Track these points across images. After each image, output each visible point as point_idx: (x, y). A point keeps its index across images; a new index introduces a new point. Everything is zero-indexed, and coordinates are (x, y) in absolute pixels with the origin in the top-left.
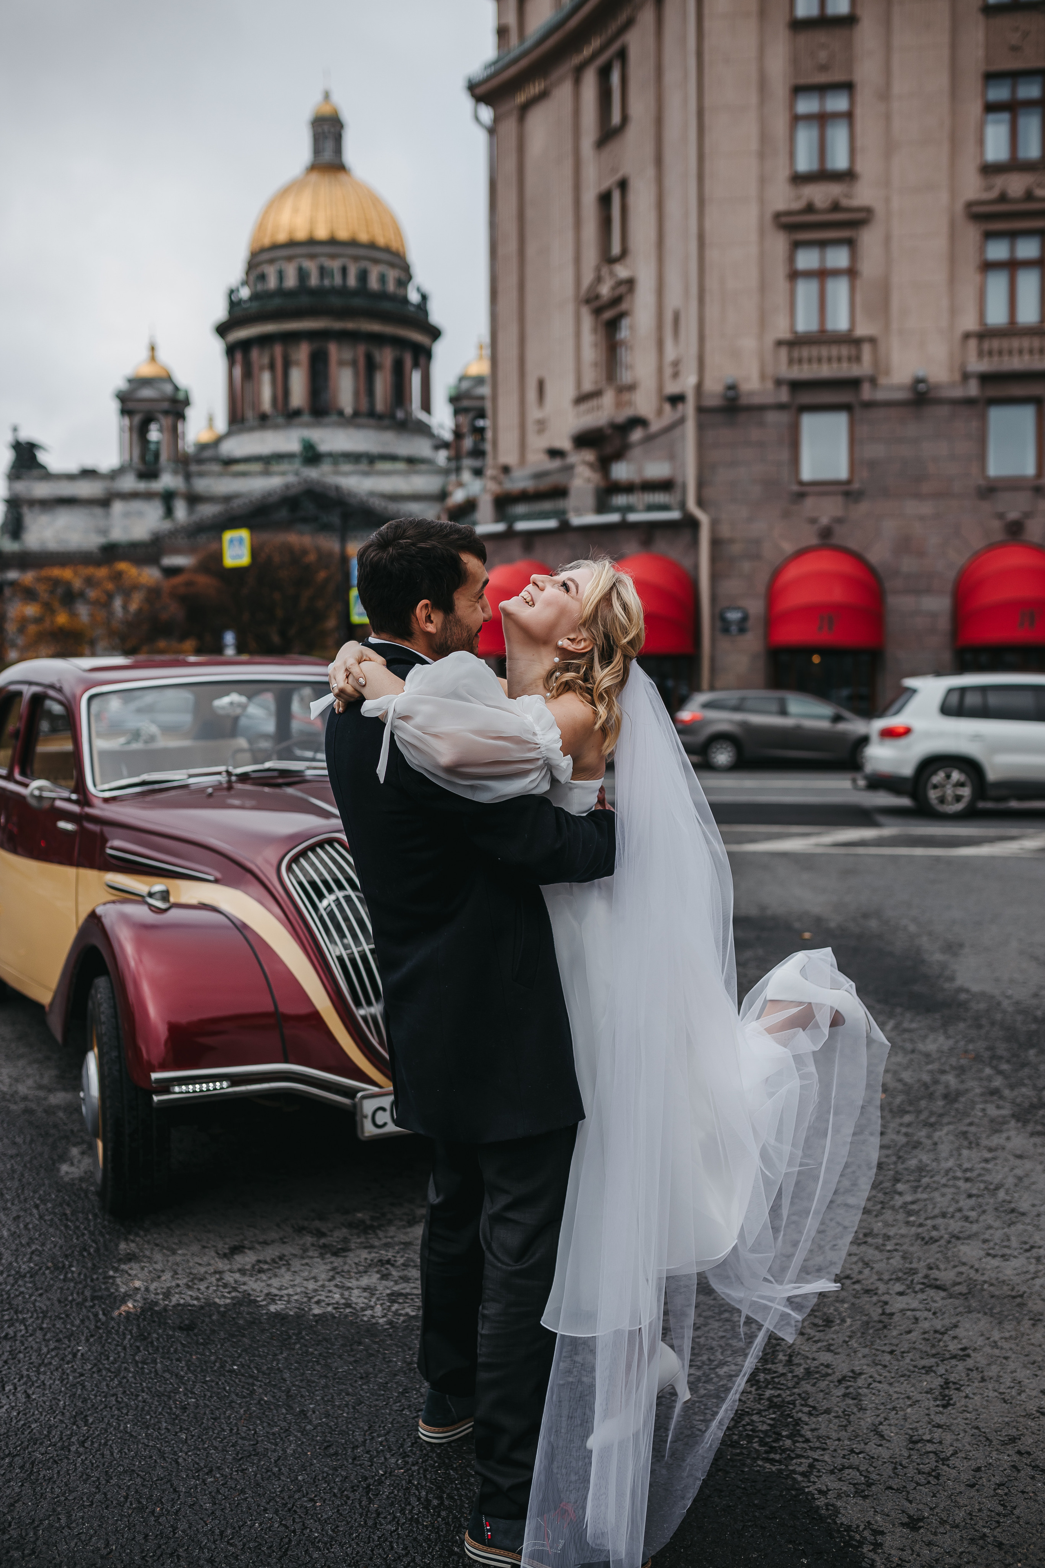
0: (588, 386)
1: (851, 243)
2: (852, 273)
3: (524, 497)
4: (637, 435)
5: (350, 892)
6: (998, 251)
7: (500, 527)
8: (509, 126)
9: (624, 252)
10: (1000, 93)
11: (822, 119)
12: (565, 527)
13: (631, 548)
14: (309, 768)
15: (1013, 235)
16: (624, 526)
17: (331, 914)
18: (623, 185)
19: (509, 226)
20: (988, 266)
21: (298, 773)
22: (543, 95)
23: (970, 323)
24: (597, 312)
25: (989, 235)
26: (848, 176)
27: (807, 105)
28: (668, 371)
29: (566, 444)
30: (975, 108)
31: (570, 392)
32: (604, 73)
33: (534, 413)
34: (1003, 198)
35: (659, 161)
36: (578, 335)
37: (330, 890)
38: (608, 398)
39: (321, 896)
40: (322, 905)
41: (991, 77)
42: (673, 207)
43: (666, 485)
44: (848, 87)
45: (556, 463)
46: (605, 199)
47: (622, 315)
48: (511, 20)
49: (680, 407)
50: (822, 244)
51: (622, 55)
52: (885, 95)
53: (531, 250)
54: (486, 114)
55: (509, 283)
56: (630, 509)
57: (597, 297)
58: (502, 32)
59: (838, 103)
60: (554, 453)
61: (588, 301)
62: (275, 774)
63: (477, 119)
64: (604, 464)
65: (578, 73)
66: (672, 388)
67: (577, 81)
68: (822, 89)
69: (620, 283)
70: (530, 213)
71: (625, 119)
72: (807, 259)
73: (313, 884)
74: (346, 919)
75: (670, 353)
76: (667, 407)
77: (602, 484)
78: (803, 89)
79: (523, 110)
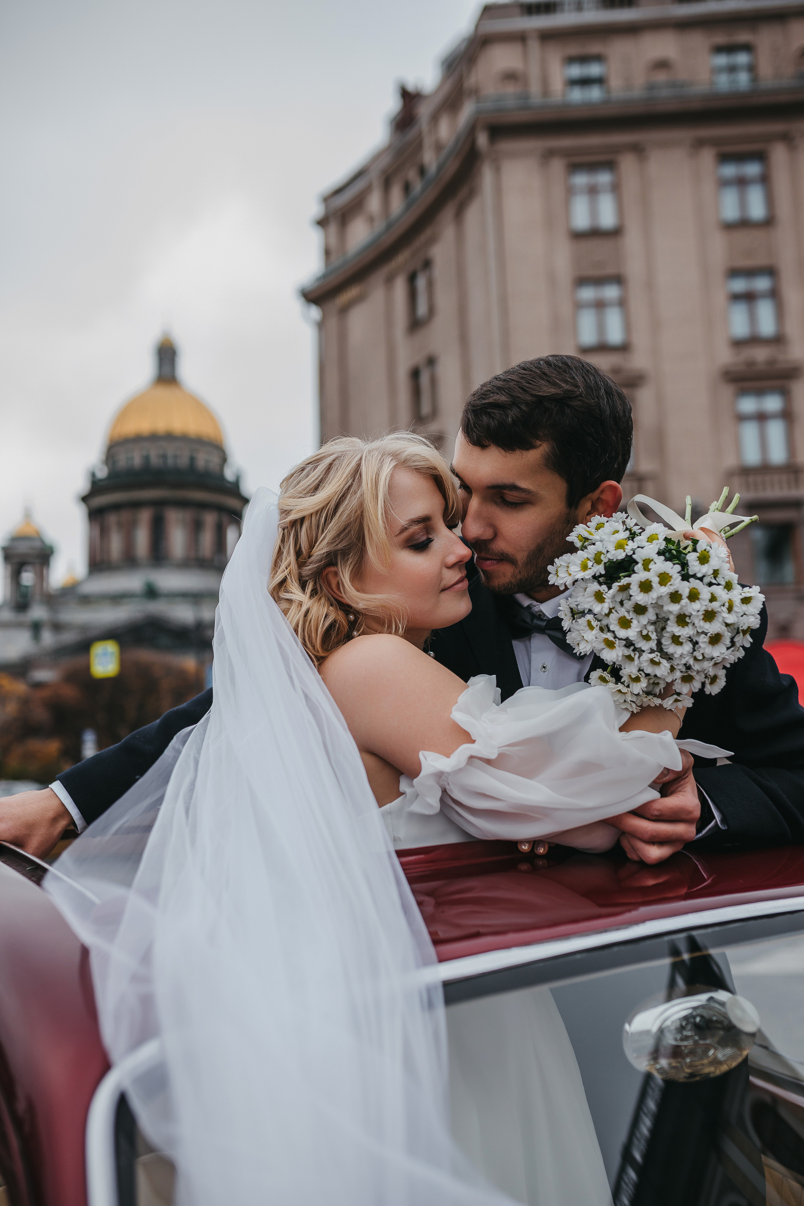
6: (748, 405)
8: (333, 323)
9: (435, 413)
10: (739, 285)
11: (600, 305)
15: (760, 392)
18: (431, 361)
19: (334, 398)
20: (741, 418)
22: (360, 299)
23: (730, 461)
25: (743, 392)
26: (624, 348)
27: (587, 294)
30: (720, 297)
32: (412, 279)
34: (751, 364)
35: (464, 339)
41: (734, 273)
42: (478, 374)
44: (618, 280)
46: (415, 374)
48: (335, 242)
51: (427, 264)
52: (650, 285)
54: (315, 312)
58: (327, 253)
59: (611, 292)
65: (390, 280)
67: (389, 288)
68: (599, 281)
71: (432, 311)
78: (582, 281)
79: (344, 310)
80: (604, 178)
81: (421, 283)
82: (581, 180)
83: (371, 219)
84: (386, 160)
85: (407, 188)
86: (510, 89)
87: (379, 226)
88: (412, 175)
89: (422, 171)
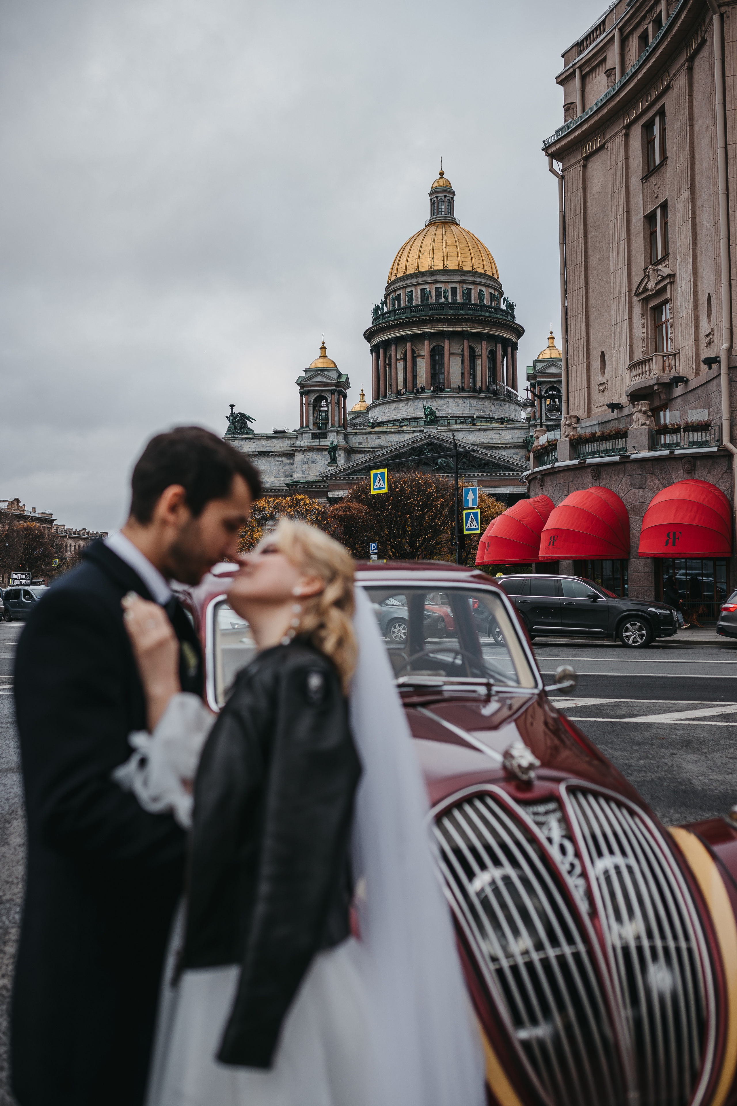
0: (639, 356)
3: (593, 438)
4: (679, 390)
5: (509, 870)
7: (576, 462)
9: (666, 255)
12: (626, 460)
13: (679, 475)
14: (445, 683)
16: (672, 458)
17: (485, 903)
18: (664, 206)
19: (577, 244)
21: (435, 690)
22: (601, 149)
24: (646, 300)
28: (704, 341)
29: (624, 400)
31: (626, 362)
33: (597, 378)
35: (693, 186)
36: (631, 318)
37: (483, 867)
38: (656, 364)
39: (471, 875)
40: (474, 888)
42: (705, 219)
43: (704, 427)
45: (616, 414)
46: (650, 218)
47: (666, 302)
48: (577, 98)
49: (714, 366)
51: (662, 113)
53: (593, 260)
55: (577, 284)
56: (677, 445)
57: (645, 290)
58: (568, 107)
60: (613, 406)
61: (637, 295)
62: (410, 689)
63: (552, 170)
64: (655, 412)
65: (628, 130)
66: (706, 353)
67: (627, 136)
69: (664, 278)
70: (592, 234)
71: (664, 158)
73: (457, 852)
74: (504, 906)
75: (705, 328)
76: (704, 367)
77: (654, 427)
79: (587, 160)
81: (657, 132)
85: (644, 38)
87: (615, 80)
89: (657, 22)
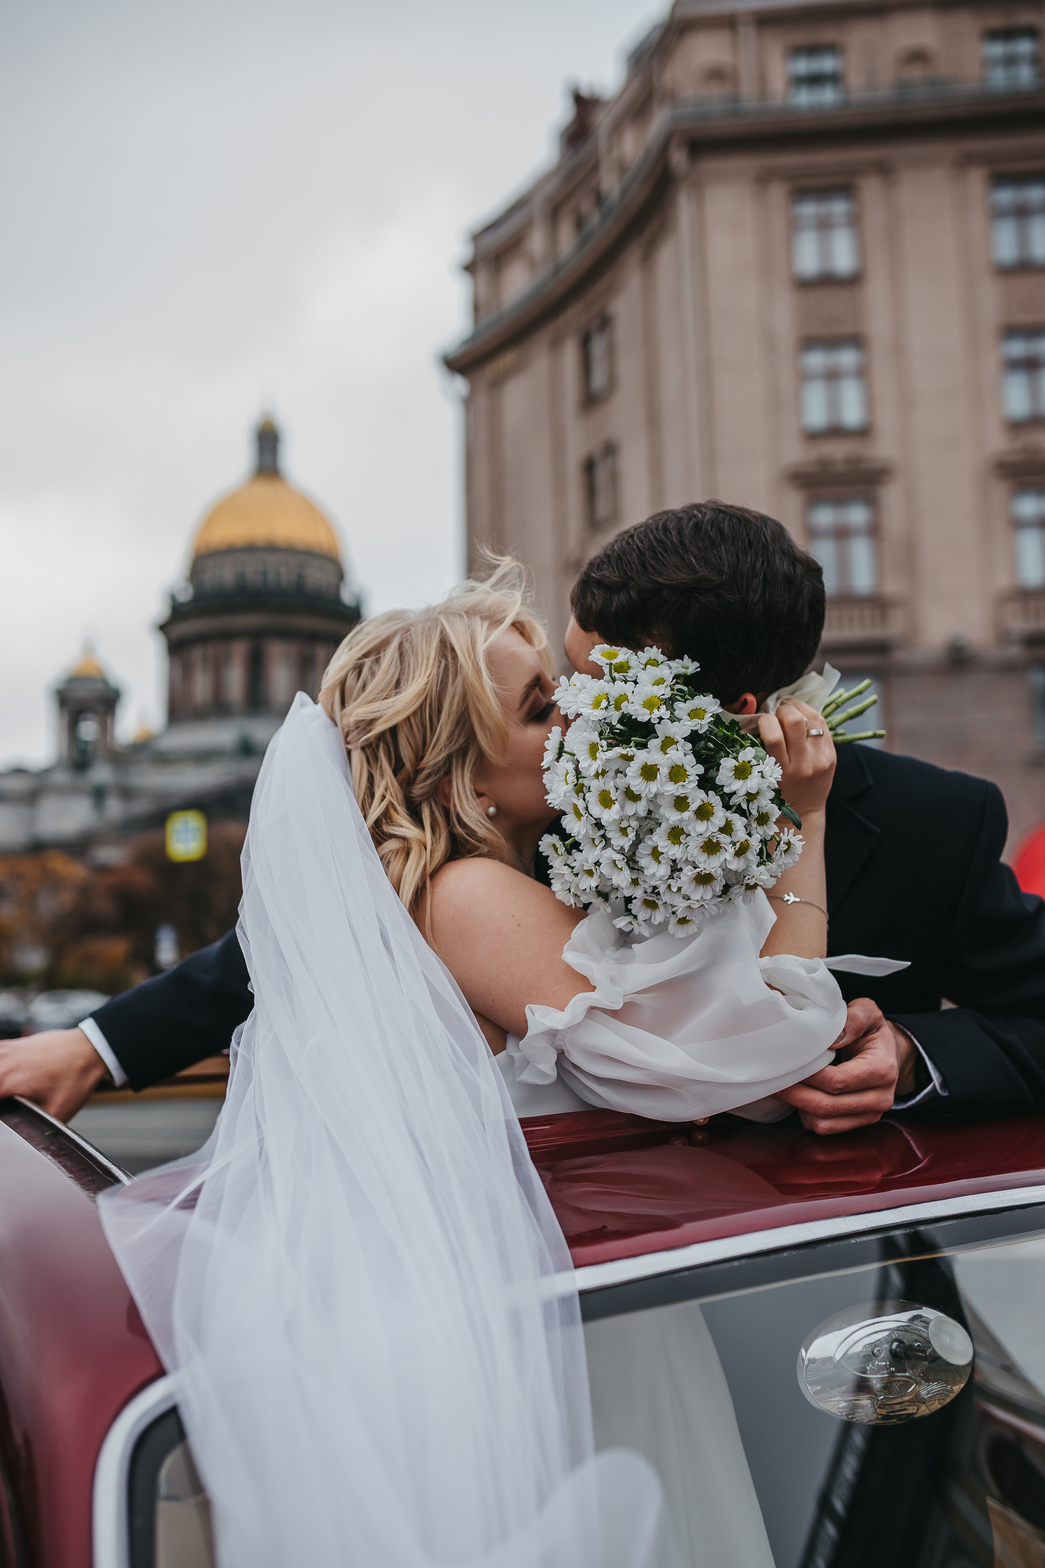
1: (871, 501)
2: (874, 531)
6: (1028, 507)
8: (482, 400)
9: (615, 516)
10: (1017, 348)
11: (832, 376)
15: (1043, 490)
18: (610, 450)
19: (483, 497)
20: (1018, 524)
23: (1002, 581)
25: (1021, 490)
26: (864, 432)
27: (816, 360)
30: (991, 364)
32: (585, 342)
34: (1032, 452)
35: (653, 421)
41: (1011, 331)
42: (671, 466)
44: (857, 341)
46: (589, 467)
50: (840, 501)
51: (605, 322)
52: (899, 349)
53: (507, 519)
54: (462, 385)
58: (477, 308)
59: (847, 358)
65: (556, 344)
68: (831, 343)
70: (505, 483)
71: (612, 382)
72: (824, 517)
78: (809, 343)
79: (497, 383)
80: (839, 207)
81: (598, 348)
82: (809, 210)
83: (532, 264)
84: (551, 187)
85: (580, 223)
86: (717, 91)
87: (543, 272)
88: (586, 205)
89: (599, 199)
